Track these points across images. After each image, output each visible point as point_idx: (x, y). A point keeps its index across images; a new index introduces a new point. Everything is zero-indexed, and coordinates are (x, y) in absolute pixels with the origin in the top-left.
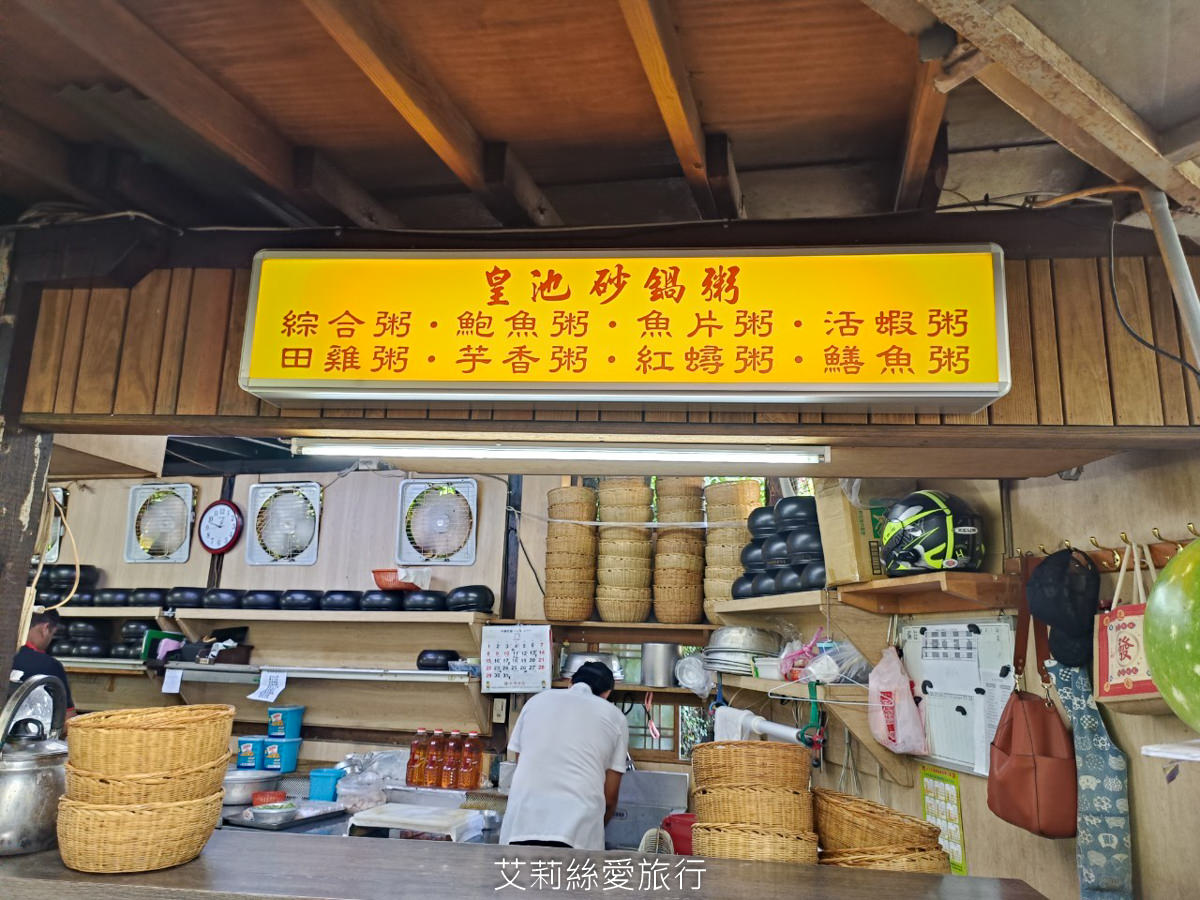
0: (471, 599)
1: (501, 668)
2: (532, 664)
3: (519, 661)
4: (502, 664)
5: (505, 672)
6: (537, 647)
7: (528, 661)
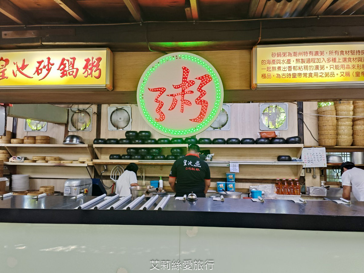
0: (297, 140)
1: (310, 160)
2: (321, 159)
3: (316, 158)
4: (310, 159)
5: (312, 161)
6: (321, 154)
7: (319, 158)
